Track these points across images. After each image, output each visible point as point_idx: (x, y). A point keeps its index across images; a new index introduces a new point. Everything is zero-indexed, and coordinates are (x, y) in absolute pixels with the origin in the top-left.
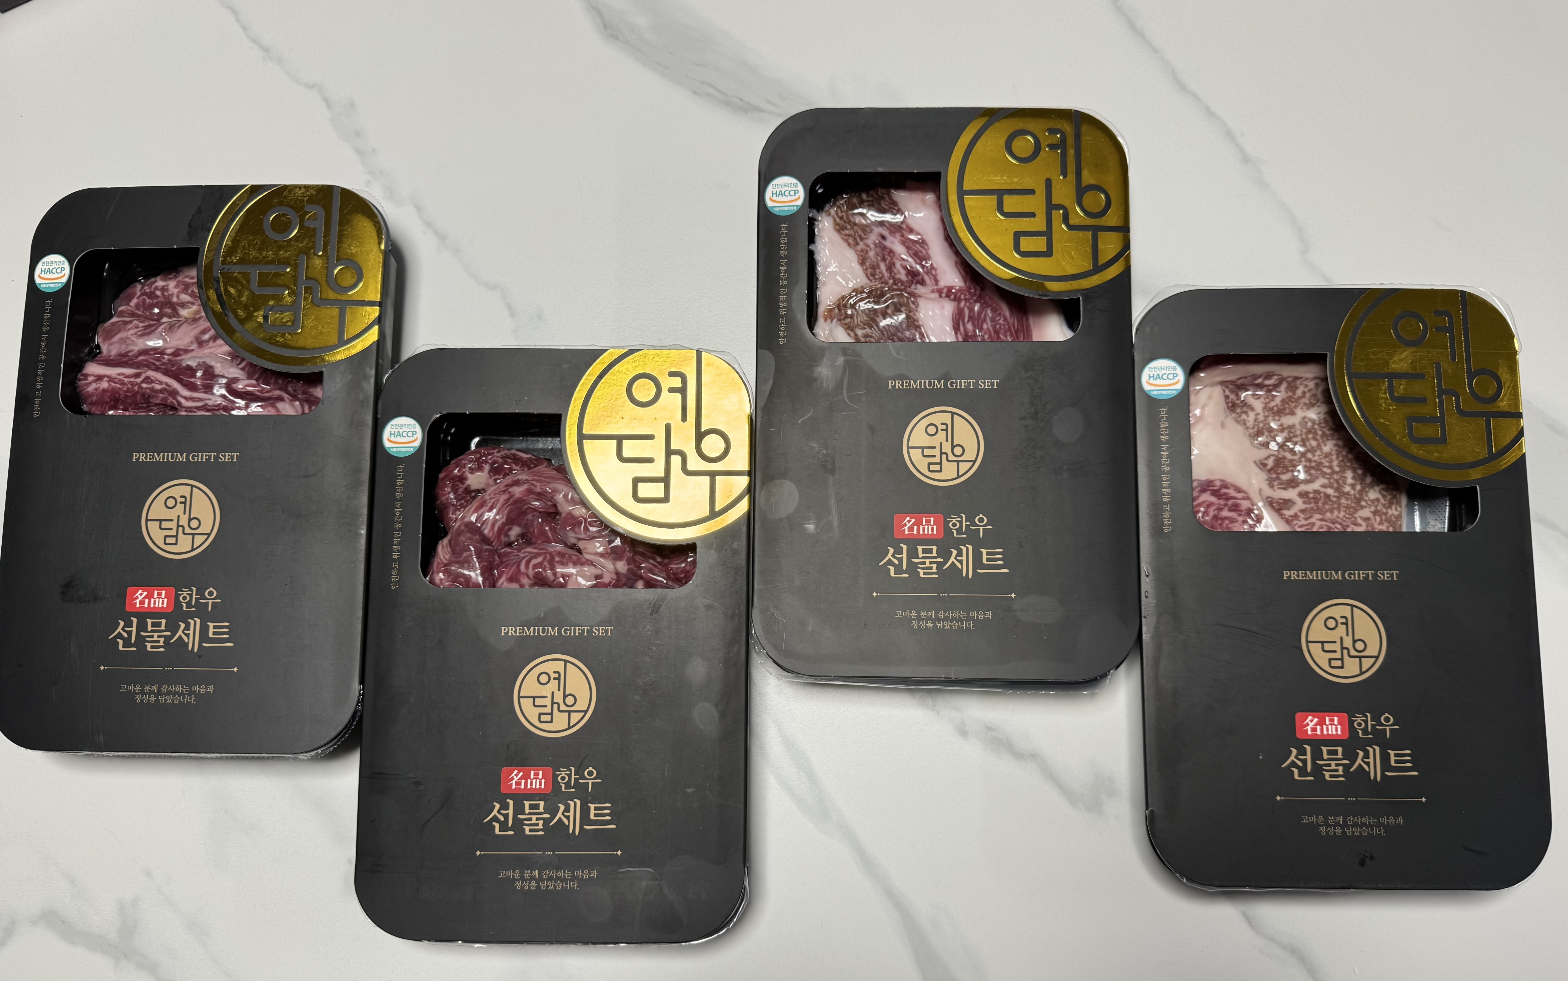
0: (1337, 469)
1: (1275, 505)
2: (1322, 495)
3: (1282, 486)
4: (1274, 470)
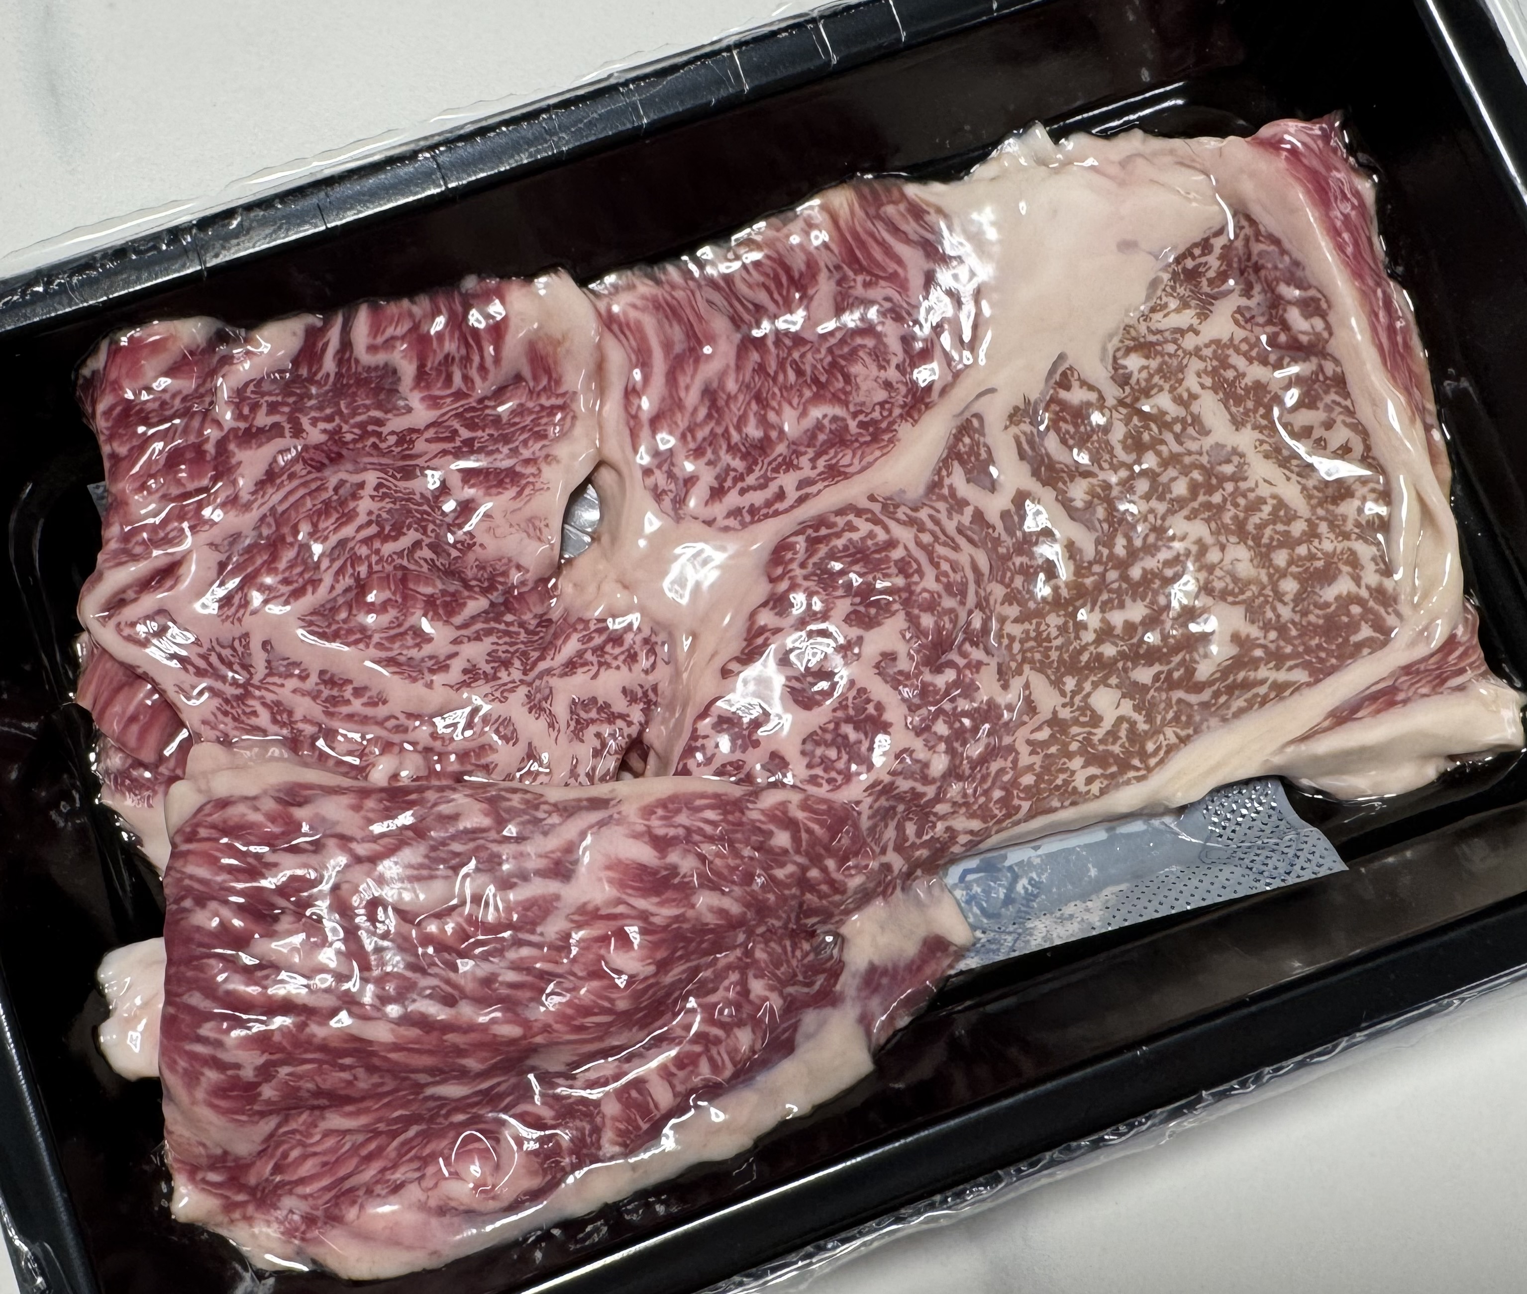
3: (1026, 447)
4: (1062, 410)
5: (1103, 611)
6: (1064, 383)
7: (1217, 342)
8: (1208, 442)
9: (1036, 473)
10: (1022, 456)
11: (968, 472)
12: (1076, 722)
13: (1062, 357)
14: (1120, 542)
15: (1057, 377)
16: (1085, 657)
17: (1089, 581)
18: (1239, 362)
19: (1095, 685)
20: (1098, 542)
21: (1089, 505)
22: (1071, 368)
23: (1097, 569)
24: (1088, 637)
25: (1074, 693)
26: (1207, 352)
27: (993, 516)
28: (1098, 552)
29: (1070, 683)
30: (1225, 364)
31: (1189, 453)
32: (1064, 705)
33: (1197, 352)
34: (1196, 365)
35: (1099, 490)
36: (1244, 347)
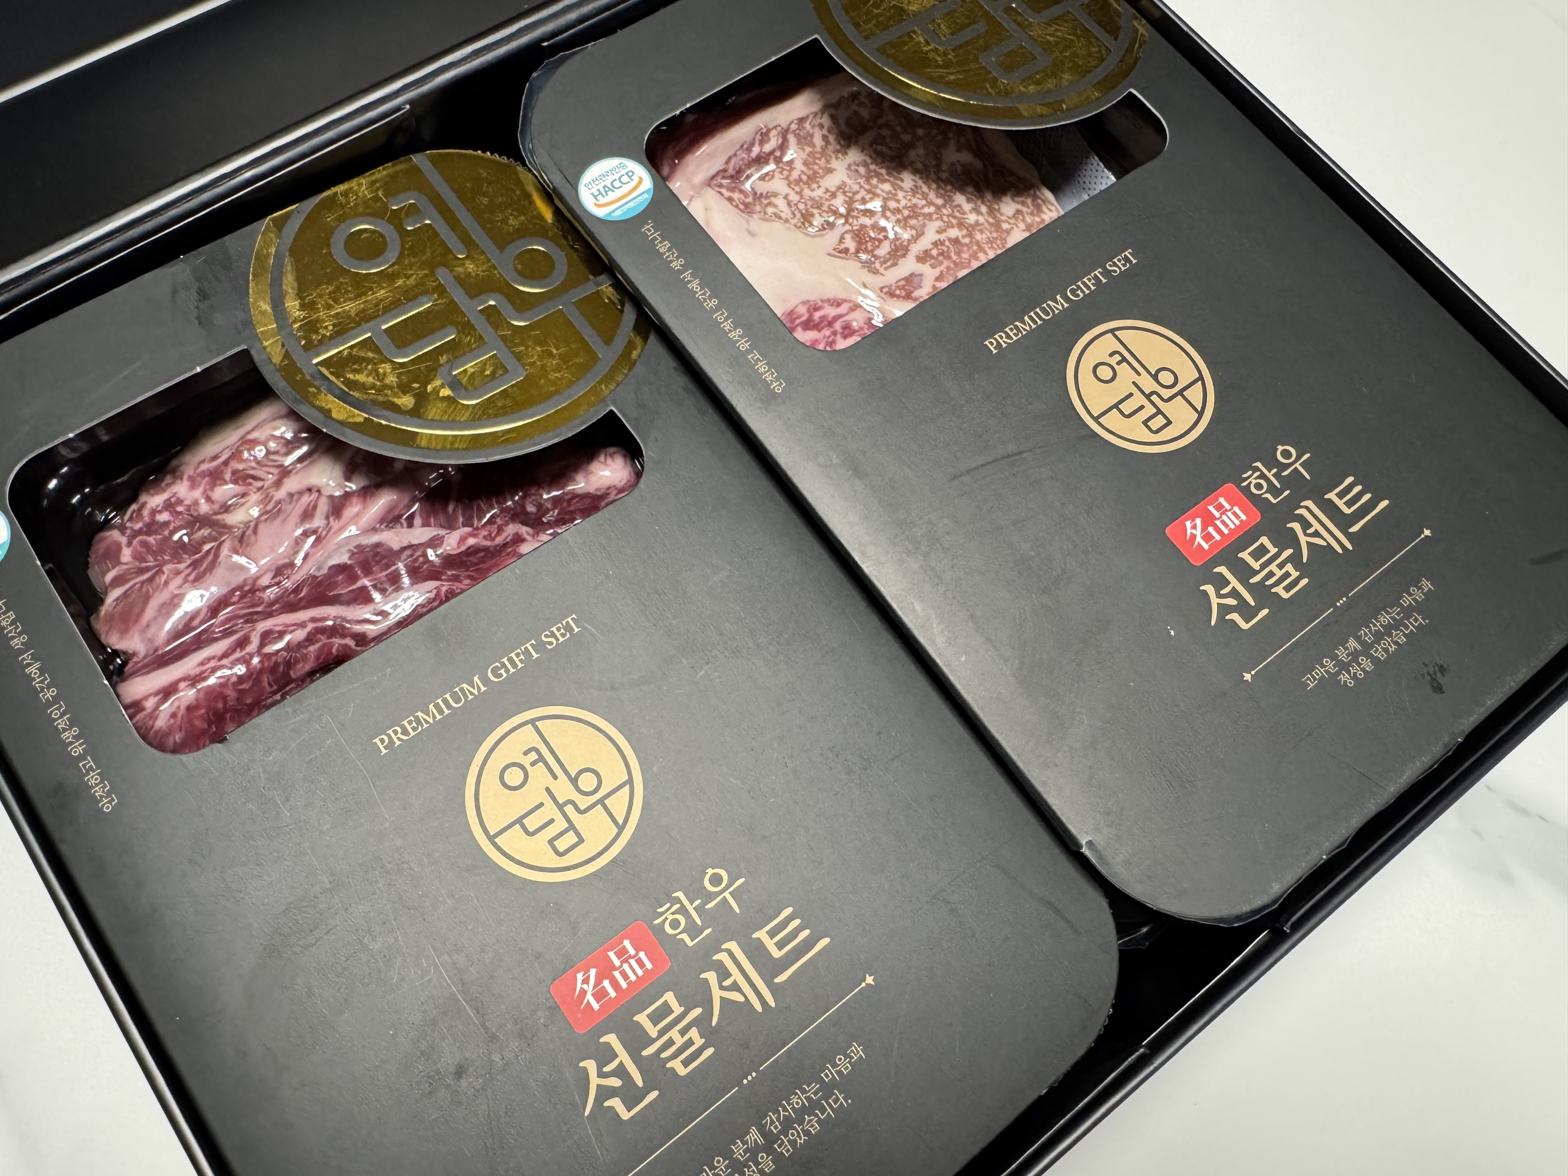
0: (940, 202)
1: (898, 292)
2: (947, 243)
3: (889, 264)
4: (862, 250)
5: (966, 213)
6: (846, 251)
7: (789, 185)
8: (849, 181)
9: (904, 256)
10: (895, 264)
11: (916, 288)
12: (1024, 220)
13: (830, 255)
14: (926, 210)
15: (843, 255)
16: (991, 220)
17: (954, 222)
18: (795, 175)
19: (1002, 214)
20: (931, 220)
21: (912, 227)
22: (835, 249)
23: (945, 218)
24: (981, 219)
25: (1009, 223)
26: (797, 189)
27: (936, 272)
28: (937, 219)
29: (1005, 226)
30: (799, 181)
31: (861, 187)
32: (1018, 227)
33: (800, 193)
34: (807, 192)
35: (901, 224)
36: (786, 173)
